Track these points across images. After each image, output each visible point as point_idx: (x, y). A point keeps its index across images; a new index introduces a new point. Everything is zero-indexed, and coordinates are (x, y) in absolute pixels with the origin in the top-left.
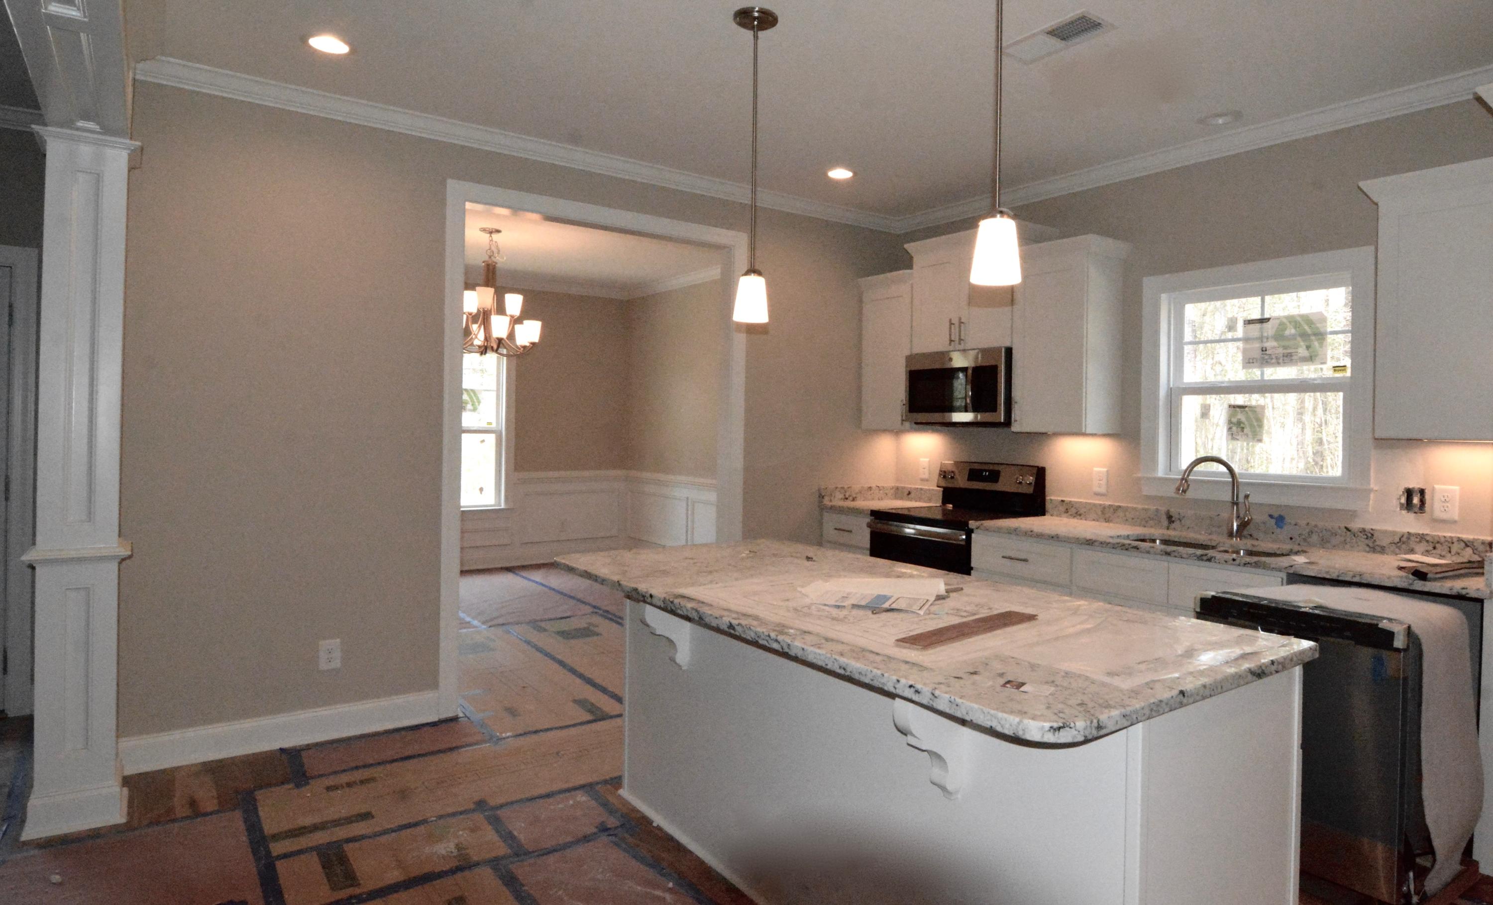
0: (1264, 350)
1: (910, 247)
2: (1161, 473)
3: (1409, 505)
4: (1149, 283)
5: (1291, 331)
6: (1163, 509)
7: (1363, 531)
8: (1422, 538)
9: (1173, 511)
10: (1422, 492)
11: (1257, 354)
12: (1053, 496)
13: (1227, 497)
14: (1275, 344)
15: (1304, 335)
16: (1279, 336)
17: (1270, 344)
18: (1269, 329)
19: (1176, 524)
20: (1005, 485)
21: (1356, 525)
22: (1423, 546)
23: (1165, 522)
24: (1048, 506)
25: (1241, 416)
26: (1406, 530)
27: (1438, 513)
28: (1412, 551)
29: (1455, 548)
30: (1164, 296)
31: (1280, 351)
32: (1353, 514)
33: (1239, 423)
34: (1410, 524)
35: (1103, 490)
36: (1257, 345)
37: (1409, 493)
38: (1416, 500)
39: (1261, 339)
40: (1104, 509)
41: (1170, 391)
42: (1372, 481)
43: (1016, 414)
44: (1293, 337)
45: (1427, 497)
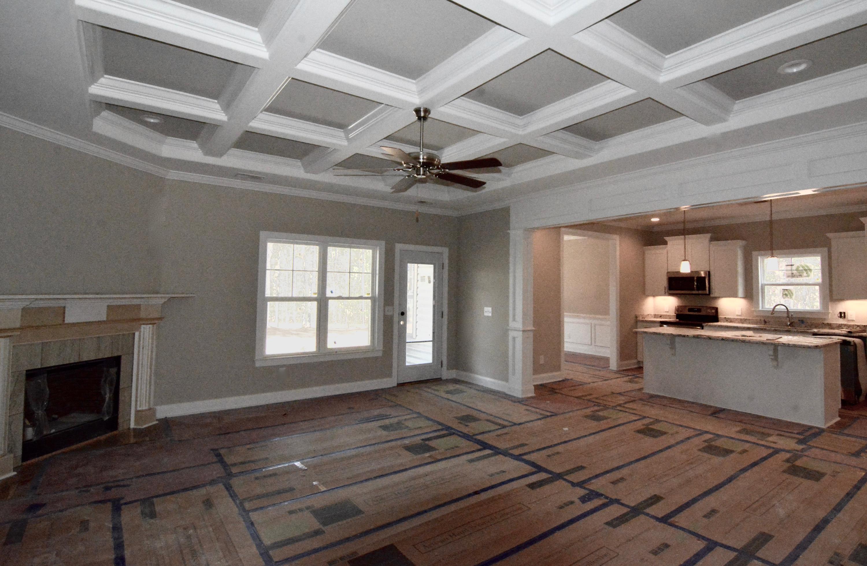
0: (792, 273)
1: (667, 238)
2: (760, 309)
3: (841, 317)
4: (754, 253)
5: (801, 268)
6: (763, 319)
7: (828, 324)
8: (845, 325)
9: (766, 320)
10: (844, 313)
11: (790, 275)
12: (720, 316)
13: (785, 315)
14: (796, 272)
15: (806, 270)
16: (797, 270)
17: (795, 272)
18: (794, 268)
19: (768, 323)
20: (703, 313)
21: (826, 322)
22: (846, 327)
23: (763, 323)
24: (719, 319)
25: (786, 292)
26: (840, 323)
27: (849, 319)
28: (843, 328)
29: (855, 327)
30: (759, 257)
31: (798, 274)
32: (825, 319)
33: (786, 294)
34: (841, 321)
35: (740, 314)
36: (790, 272)
37: (841, 313)
38: (843, 315)
39: (791, 270)
40: (741, 319)
41: (762, 285)
42: (830, 309)
43: (713, 291)
44: (802, 270)
45: (846, 314)
